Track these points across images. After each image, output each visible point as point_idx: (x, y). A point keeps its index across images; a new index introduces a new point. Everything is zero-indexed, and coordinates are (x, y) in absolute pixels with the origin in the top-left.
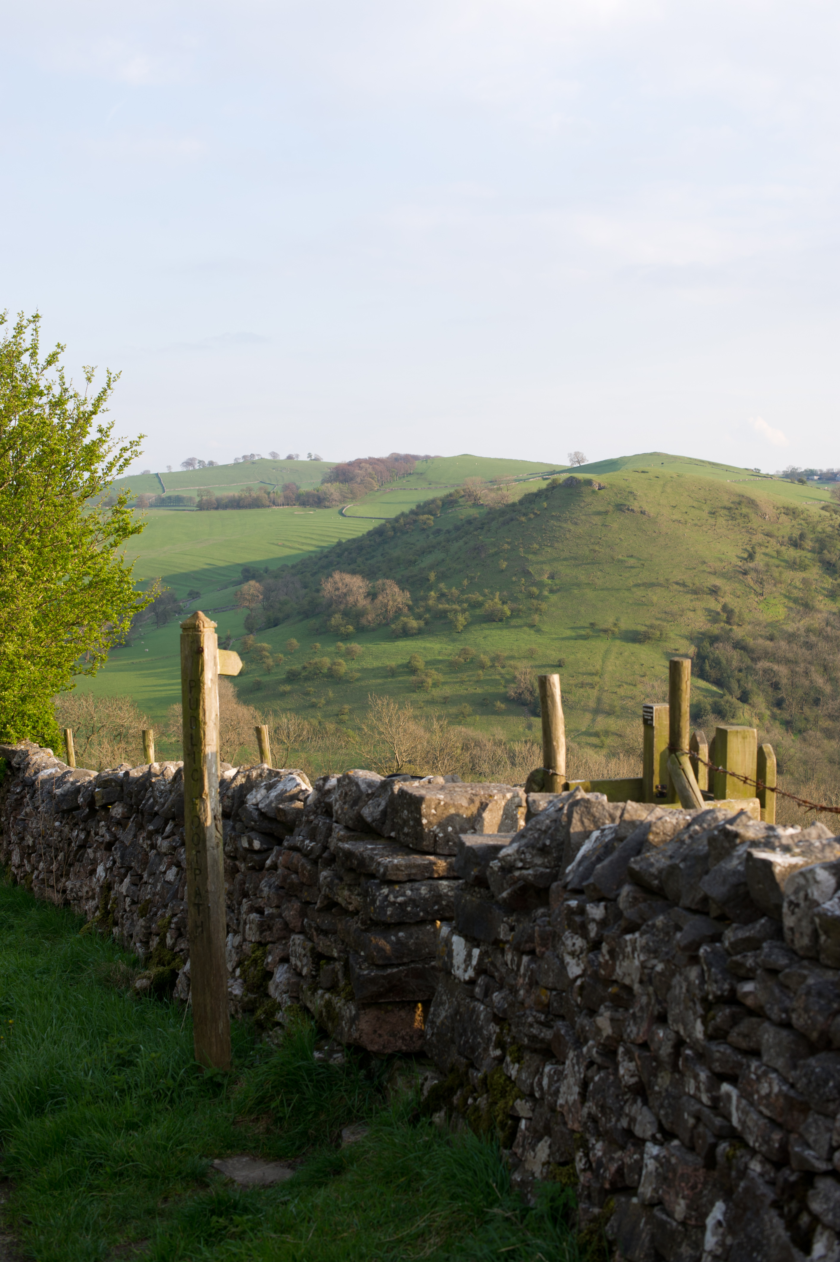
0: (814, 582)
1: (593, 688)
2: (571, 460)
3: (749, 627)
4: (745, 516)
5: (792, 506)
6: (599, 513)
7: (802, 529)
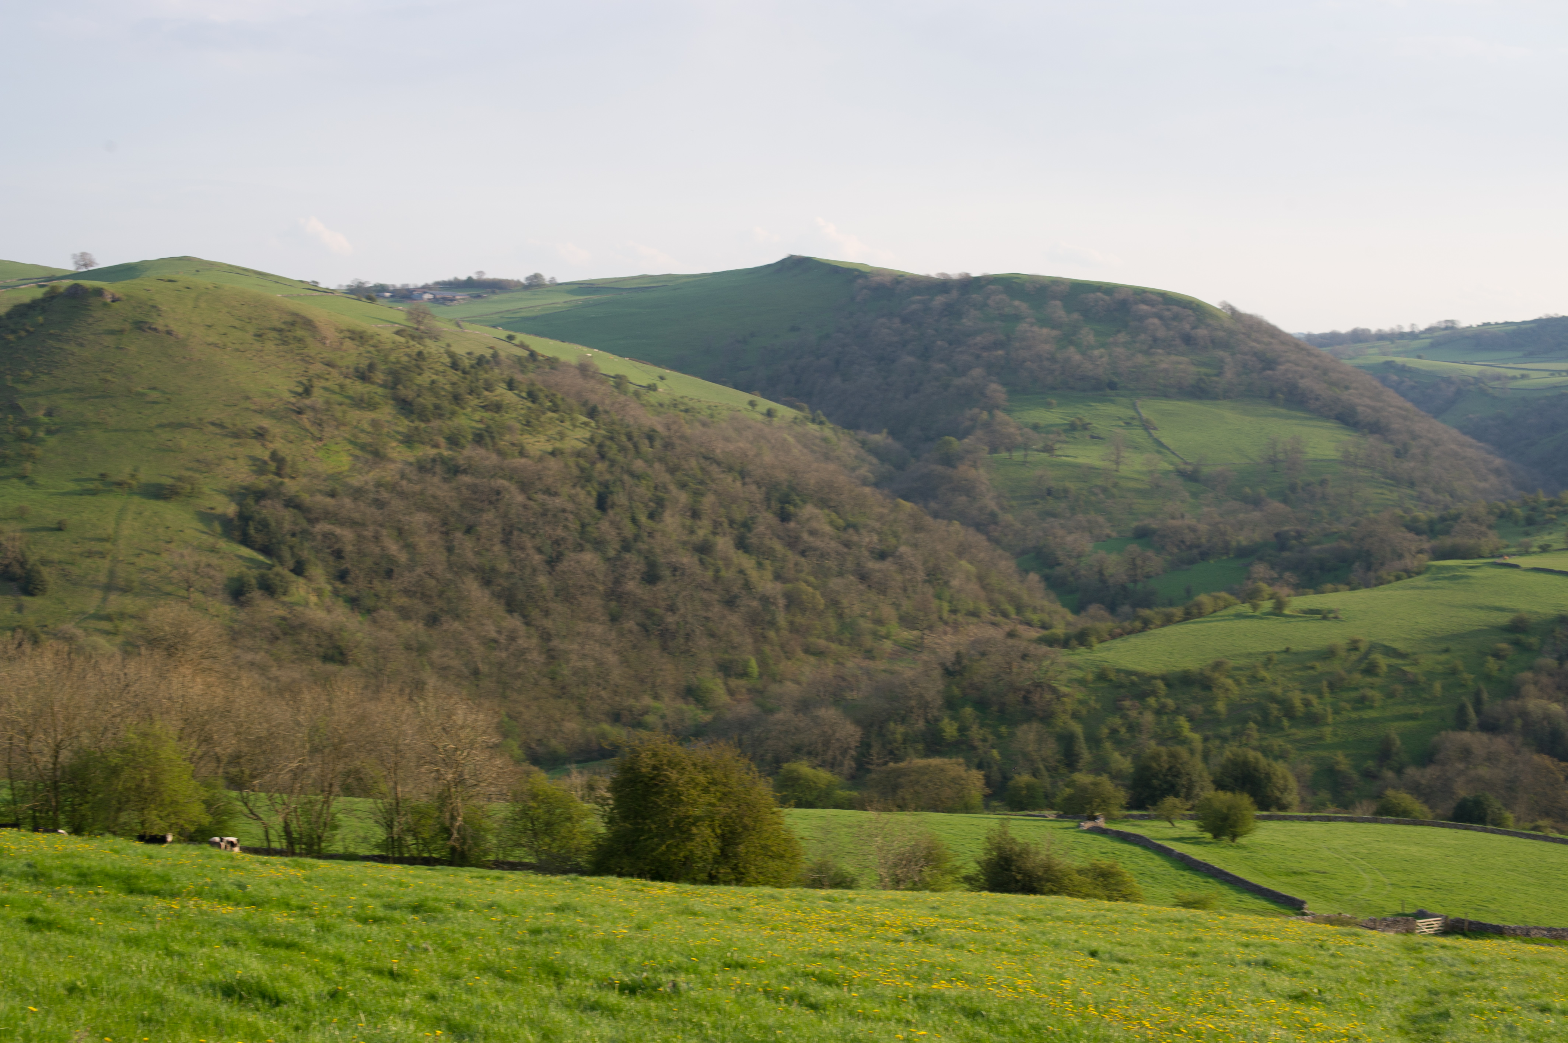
0: (386, 424)
1: (104, 557)
2: (76, 263)
3: (304, 480)
4: (300, 340)
5: (359, 329)
6: (112, 332)
7: (370, 358)
